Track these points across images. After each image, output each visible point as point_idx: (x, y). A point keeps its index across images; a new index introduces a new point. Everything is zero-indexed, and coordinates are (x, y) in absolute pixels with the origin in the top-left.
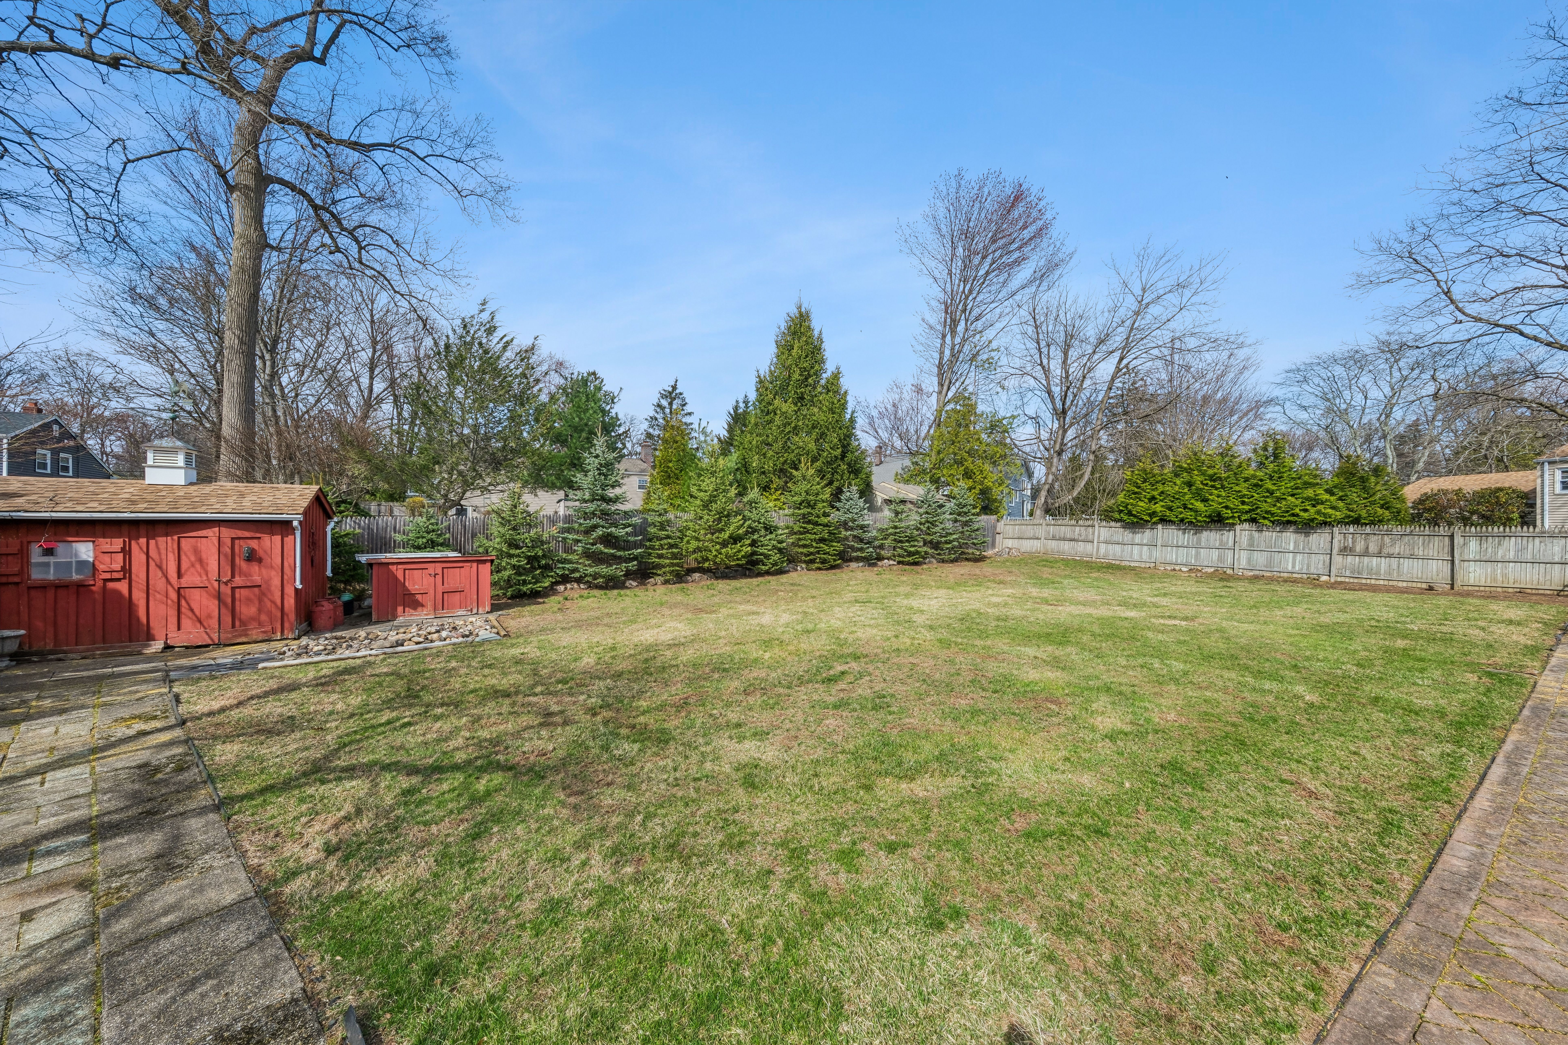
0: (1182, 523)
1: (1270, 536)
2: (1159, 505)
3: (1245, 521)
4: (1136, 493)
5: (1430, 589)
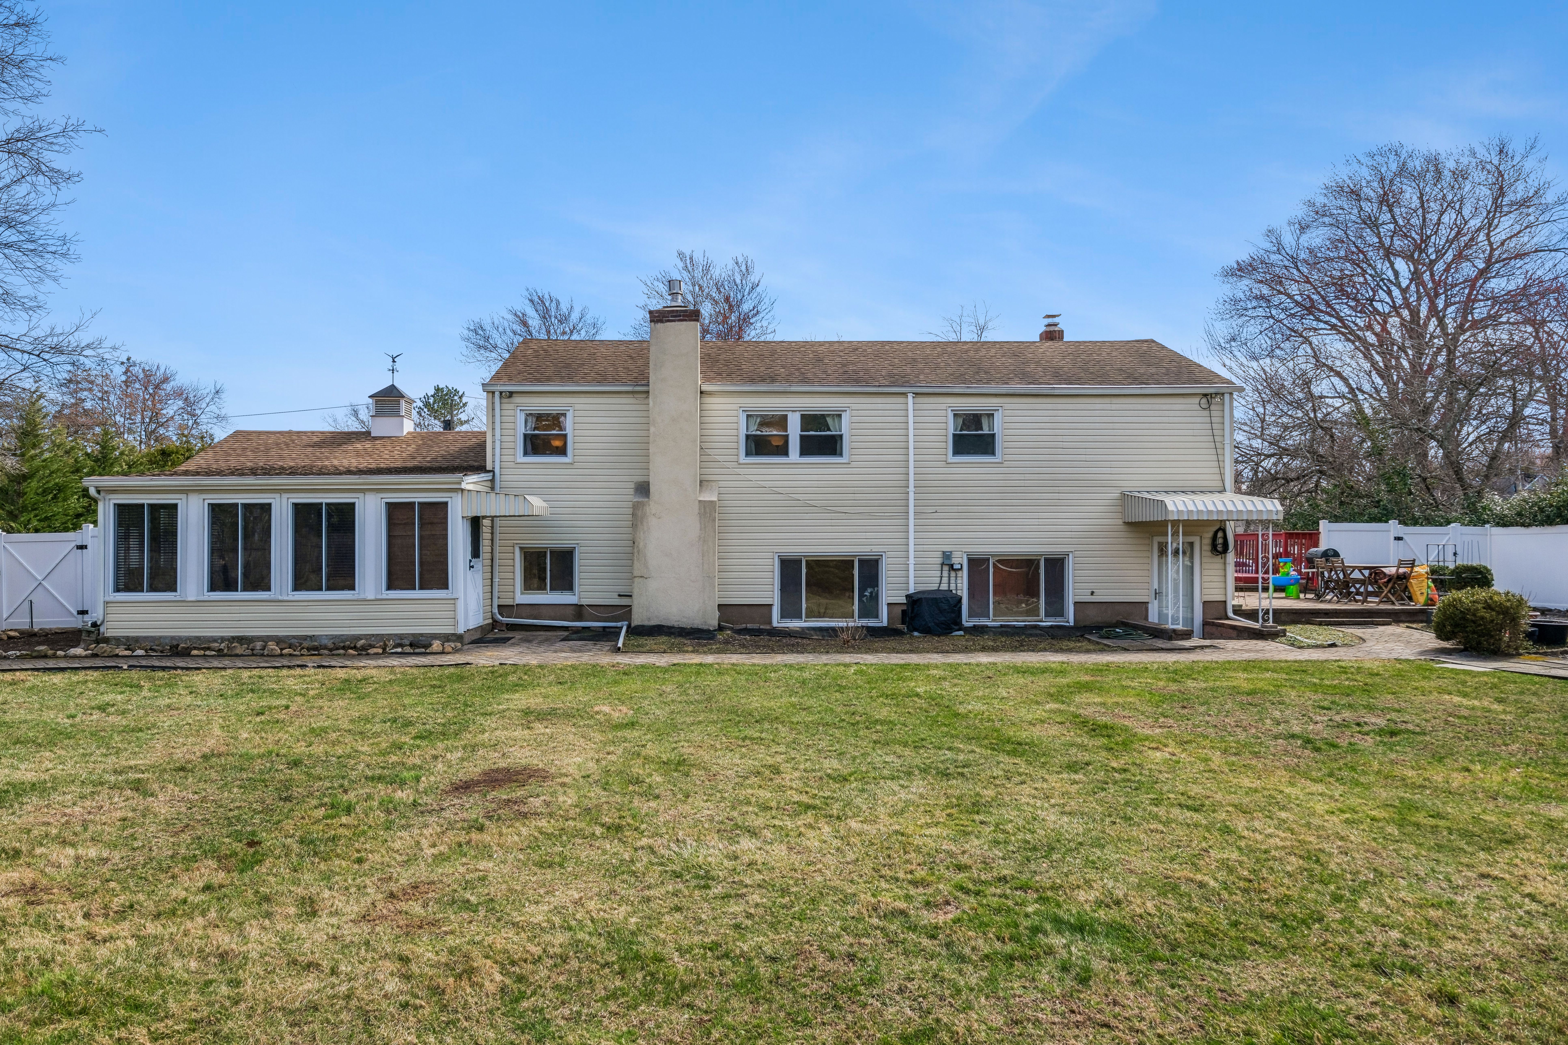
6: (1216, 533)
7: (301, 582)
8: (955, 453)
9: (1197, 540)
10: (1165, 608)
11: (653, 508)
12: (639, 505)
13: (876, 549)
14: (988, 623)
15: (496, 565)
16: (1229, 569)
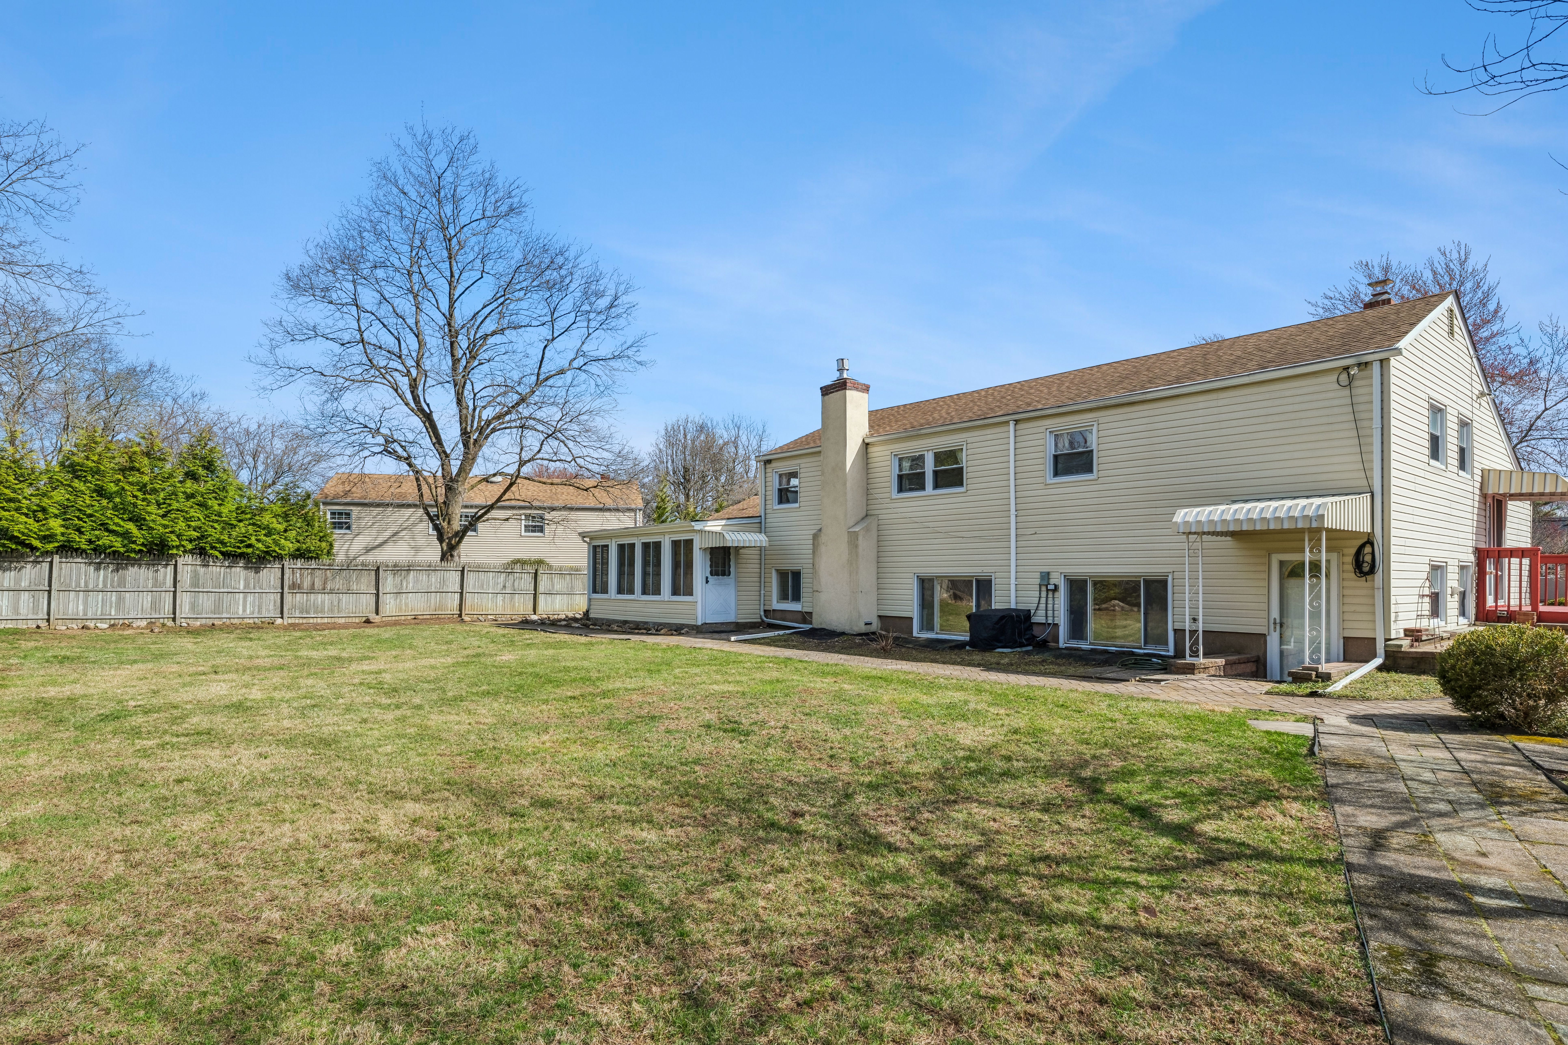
0: (99, 554)
1: (217, 570)
2: (55, 525)
3: (191, 552)
4: (10, 500)
5: (368, 621)
6: (1363, 546)
7: (644, 593)
8: (1056, 474)
9: (1334, 556)
10: (1288, 643)
11: (823, 538)
12: (816, 537)
13: (986, 569)
14: (1084, 646)
15: (762, 582)
16: (1379, 595)
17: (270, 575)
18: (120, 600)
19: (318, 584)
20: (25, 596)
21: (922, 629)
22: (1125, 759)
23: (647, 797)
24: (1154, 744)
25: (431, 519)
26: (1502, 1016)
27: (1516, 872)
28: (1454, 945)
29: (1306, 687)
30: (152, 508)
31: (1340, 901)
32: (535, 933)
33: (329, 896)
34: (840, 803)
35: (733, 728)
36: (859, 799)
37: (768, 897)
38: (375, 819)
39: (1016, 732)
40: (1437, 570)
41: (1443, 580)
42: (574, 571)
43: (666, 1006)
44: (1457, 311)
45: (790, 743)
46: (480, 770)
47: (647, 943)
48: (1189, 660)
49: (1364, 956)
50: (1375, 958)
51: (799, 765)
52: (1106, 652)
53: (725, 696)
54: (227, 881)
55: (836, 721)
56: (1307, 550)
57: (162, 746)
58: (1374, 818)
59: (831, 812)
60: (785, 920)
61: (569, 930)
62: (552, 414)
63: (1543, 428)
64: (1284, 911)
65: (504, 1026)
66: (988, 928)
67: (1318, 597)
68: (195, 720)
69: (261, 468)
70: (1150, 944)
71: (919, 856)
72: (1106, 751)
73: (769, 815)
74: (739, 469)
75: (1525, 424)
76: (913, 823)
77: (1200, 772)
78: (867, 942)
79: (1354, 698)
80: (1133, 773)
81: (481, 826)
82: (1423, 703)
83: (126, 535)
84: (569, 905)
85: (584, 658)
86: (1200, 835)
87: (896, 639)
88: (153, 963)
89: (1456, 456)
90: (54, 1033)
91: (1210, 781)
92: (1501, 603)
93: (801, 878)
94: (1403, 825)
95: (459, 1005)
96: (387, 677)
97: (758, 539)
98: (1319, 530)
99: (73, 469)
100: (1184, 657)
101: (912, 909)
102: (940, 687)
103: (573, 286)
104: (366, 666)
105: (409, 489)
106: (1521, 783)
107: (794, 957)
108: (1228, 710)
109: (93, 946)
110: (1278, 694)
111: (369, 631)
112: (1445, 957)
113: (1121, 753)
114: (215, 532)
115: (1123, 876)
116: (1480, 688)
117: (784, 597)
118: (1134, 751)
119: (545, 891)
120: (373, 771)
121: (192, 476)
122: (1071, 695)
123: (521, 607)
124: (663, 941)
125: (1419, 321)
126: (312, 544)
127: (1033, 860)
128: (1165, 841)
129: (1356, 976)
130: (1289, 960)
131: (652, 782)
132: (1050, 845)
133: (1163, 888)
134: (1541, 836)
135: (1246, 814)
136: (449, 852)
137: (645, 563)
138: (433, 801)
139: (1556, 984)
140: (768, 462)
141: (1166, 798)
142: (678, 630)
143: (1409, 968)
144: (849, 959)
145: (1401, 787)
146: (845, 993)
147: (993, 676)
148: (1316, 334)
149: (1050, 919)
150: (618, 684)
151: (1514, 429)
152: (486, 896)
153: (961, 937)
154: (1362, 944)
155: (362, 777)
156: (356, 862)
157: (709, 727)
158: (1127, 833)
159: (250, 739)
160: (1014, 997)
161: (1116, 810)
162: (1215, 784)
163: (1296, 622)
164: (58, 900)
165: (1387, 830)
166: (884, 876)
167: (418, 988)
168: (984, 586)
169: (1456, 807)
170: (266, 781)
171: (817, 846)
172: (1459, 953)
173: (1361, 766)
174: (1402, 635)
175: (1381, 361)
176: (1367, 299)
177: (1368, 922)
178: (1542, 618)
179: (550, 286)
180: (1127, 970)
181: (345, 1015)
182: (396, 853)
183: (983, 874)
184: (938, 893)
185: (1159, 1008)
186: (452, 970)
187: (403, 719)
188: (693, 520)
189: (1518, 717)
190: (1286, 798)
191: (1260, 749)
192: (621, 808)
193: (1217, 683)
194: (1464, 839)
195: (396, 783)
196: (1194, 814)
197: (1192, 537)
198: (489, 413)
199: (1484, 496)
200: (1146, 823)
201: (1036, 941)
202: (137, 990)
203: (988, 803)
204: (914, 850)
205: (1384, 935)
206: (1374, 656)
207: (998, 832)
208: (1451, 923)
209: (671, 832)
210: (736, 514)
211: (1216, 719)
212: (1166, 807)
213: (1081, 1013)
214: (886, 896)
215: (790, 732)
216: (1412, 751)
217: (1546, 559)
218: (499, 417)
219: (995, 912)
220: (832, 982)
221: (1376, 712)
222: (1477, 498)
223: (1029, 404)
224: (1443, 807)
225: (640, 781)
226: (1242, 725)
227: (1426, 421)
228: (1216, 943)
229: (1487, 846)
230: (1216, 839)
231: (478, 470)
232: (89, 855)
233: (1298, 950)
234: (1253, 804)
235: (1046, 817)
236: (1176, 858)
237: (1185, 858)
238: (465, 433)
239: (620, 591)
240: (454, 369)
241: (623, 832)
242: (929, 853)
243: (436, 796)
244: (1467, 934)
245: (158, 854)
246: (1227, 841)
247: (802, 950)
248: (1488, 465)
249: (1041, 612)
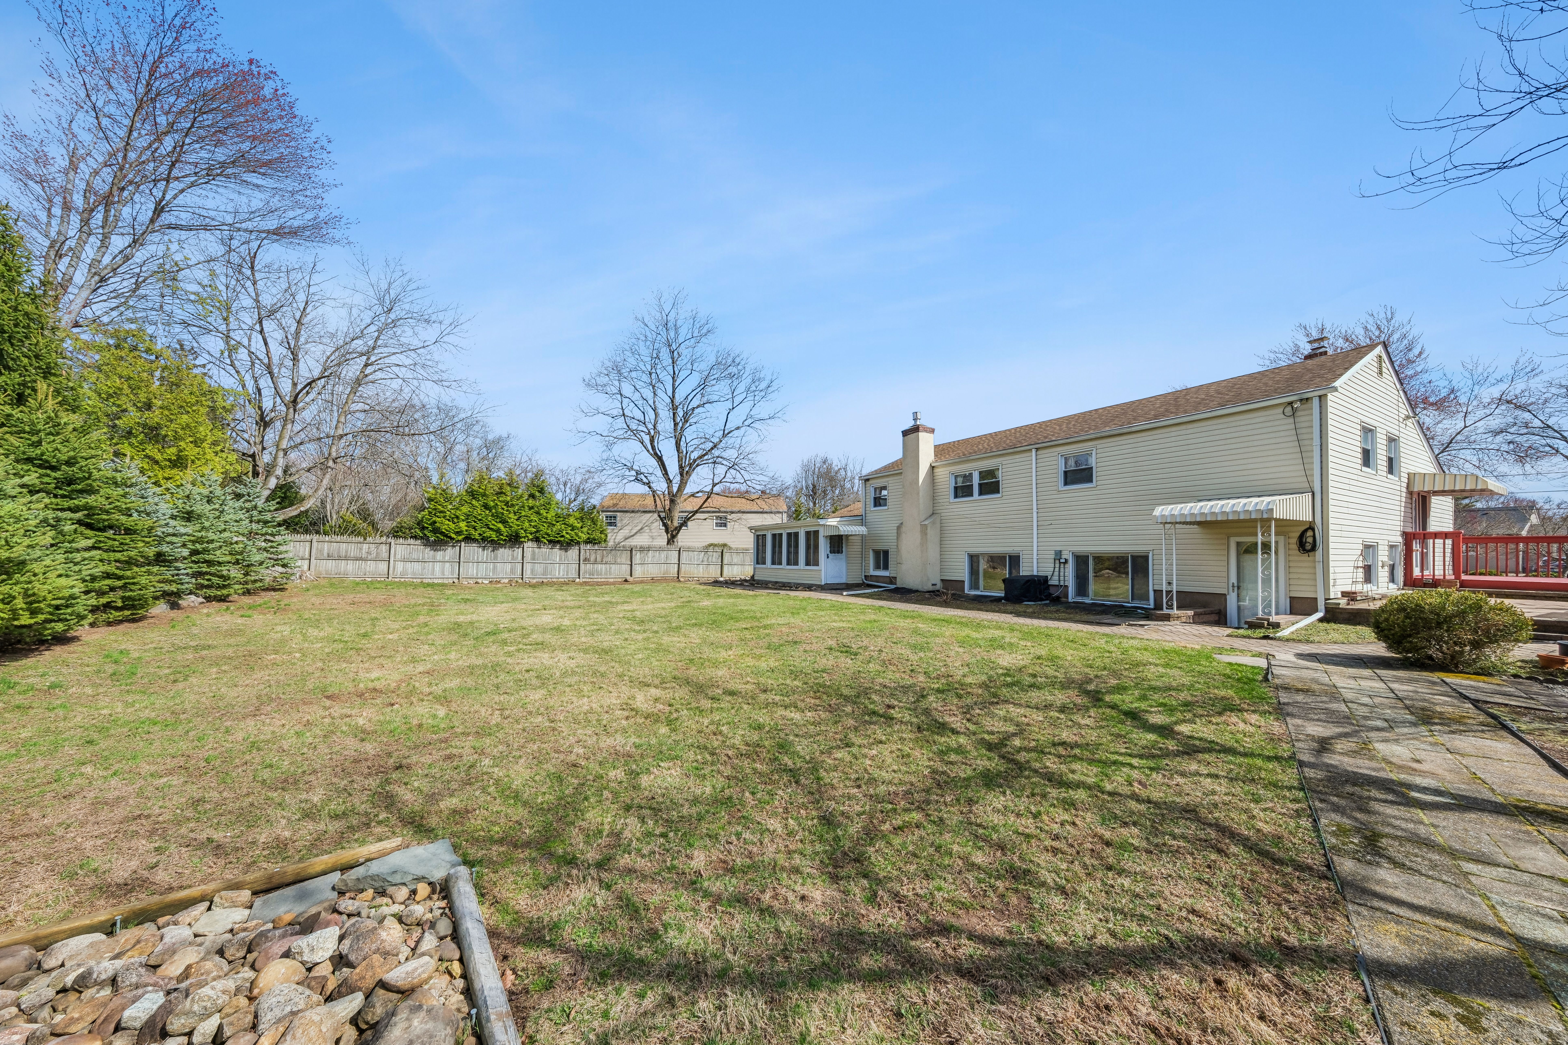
0: (485, 542)
1: (545, 550)
2: (463, 525)
3: (532, 540)
4: (441, 512)
5: (626, 581)
6: (1305, 531)
8: (1066, 484)
9: (1281, 539)
10: (1244, 600)
11: (903, 529)
12: (899, 528)
13: (1016, 549)
14: (1088, 601)
15: (863, 556)
16: (1319, 567)
17: (573, 553)
18: (495, 568)
19: (599, 559)
20: (447, 565)
21: (971, 588)
22: (1119, 679)
23: (794, 692)
24: (1141, 669)
25: (661, 519)
26: (1440, 884)
27: (1449, 776)
28: (1394, 827)
29: (1260, 633)
30: (511, 515)
31: (1294, 788)
32: (728, 771)
33: (610, 741)
34: (918, 701)
35: (846, 650)
36: (931, 698)
37: (872, 758)
38: (633, 698)
39: (1039, 658)
40: (1369, 548)
41: (1375, 556)
42: (745, 551)
43: (810, 823)
44: (1385, 357)
45: (884, 661)
46: (692, 671)
47: (796, 782)
48: (1165, 611)
49: (1316, 829)
50: (1325, 831)
51: (890, 675)
52: (1103, 605)
53: (841, 630)
54: (554, 729)
55: (914, 647)
56: (1260, 534)
57: (518, 650)
58: (1321, 729)
59: (912, 707)
60: (884, 774)
61: (748, 771)
62: (731, 454)
63: (1463, 441)
64: (1249, 792)
65: (711, 827)
66: (1023, 789)
67: (1268, 568)
68: (535, 636)
69: (568, 491)
70: (1143, 807)
71: (974, 738)
72: (1104, 673)
73: (872, 706)
74: (848, 485)
75: (1446, 440)
76: (968, 716)
77: (1176, 689)
78: (940, 792)
79: (1300, 641)
80: (1125, 689)
81: (694, 705)
82: (1359, 646)
83: (498, 531)
84: (748, 756)
85: (752, 605)
86: (1179, 734)
87: (953, 595)
88: (518, 773)
89: (1385, 464)
90: (469, 808)
91: (1184, 696)
92: (1426, 573)
93: (894, 747)
94: (1346, 735)
95: (685, 812)
96: (638, 614)
97: (861, 530)
98: (1269, 520)
99: (472, 494)
100: (1162, 609)
101: (969, 772)
102: (984, 627)
103: (744, 376)
104: (626, 607)
105: (649, 502)
106: (1450, 709)
107: (890, 798)
108: (1197, 647)
109: (487, 762)
110: (1237, 636)
111: (627, 586)
112: (1387, 836)
113: (1115, 674)
114: (544, 529)
115: (1121, 758)
116: (1410, 636)
117: (877, 567)
118: (1126, 673)
119: (733, 746)
120: (632, 669)
121: (532, 496)
122: (1079, 634)
123: (713, 572)
124: (807, 782)
125: (1352, 366)
126: (597, 535)
127: (1054, 745)
128: (1151, 737)
129: (1310, 843)
130: (1253, 827)
131: (796, 683)
132: (1066, 735)
133: (1151, 769)
134: (1470, 750)
135: (1214, 721)
136: (677, 719)
137: (789, 546)
138: (666, 688)
139: (1489, 864)
140: (867, 480)
141: (1151, 706)
142: (809, 587)
143: (1356, 841)
144: (928, 802)
145: (1343, 707)
146: (925, 824)
147: (1022, 620)
148: (1265, 380)
149: (1068, 785)
150: (773, 621)
151: (1436, 443)
152: (698, 747)
153: (1004, 793)
154: (1315, 820)
155: (626, 672)
156: (624, 722)
157: (831, 649)
158: (1123, 729)
159: (564, 648)
160: (1043, 836)
161: (1114, 713)
162: (1189, 699)
163: (1250, 586)
164: (468, 734)
165: (1332, 738)
166: (949, 749)
167: (661, 800)
168: (1014, 560)
169: (1391, 724)
170: (574, 673)
171: (904, 727)
172: (1399, 833)
173: (1308, 691)
174: (1340, 596)
175: (1320, 397)
176: (1306, 353)
177: (1318, 804)
178: (1464, 585)
179: (731, 376)
180: (1125, 824)
181: (620, 812)
182: (646, 718)
183: (1019, 752)
184: (987, 763)
185: (1151, 852)
186: (680, 790)
187: (647, 639)
188: (818, 518)
189: (1445, 659)
190: (1247, 711)
191: (1224, 675)
192: (777, 698)
193: (1188, 628)
194: (1399, 748)
195: (645, 677)
196: (1174, 719)
197: (1167, 526)
198: (695, 455)
199: (1410, 493)
200: (1136, 723)
201: (1057, 799)
202: (509, 788)
203: (1020, 705)
204: (969, 733)
205: (1333, 815)
206: (1316, 611)
207: (1028, 725)
208: (1390, 810)
209: (809, 714)
210: (846, 514)
211: (1188, 653)
212: (1151, 712)
213: (1092, 850)
214: (951, 763)
215: (884, 654)
216: (1352, 682)
217: (1467, 540)
218: (700, 457)
219: (1028, 777)
220: (916, 816)
221: (1319, 651)
222: (1404, 495)
223: (1046, 437)
224: (1379, 723)
225: (788, 682)
226: (1208, 658)
227: (1359, 439)
228: (1194, 811)
229: (1420, 755)
230: (1191, 737)
231: (689, 489)
232: (483, 710)
233: (1261, 820)
234: (1220, 714)
235: (1062, 716)
236: (1161, 748)
237: (1167, 749)
238: (681, 467)
239: (773, 563)
240: (675, 430)
241: (779, 713)
242: (980, 736)
243: (668, 685)
244: (1406, 820)
245: (518, 712)
246: (1201, 739)
247: (896, 794)
248: (1413, 470)
249: (1056, 578)
